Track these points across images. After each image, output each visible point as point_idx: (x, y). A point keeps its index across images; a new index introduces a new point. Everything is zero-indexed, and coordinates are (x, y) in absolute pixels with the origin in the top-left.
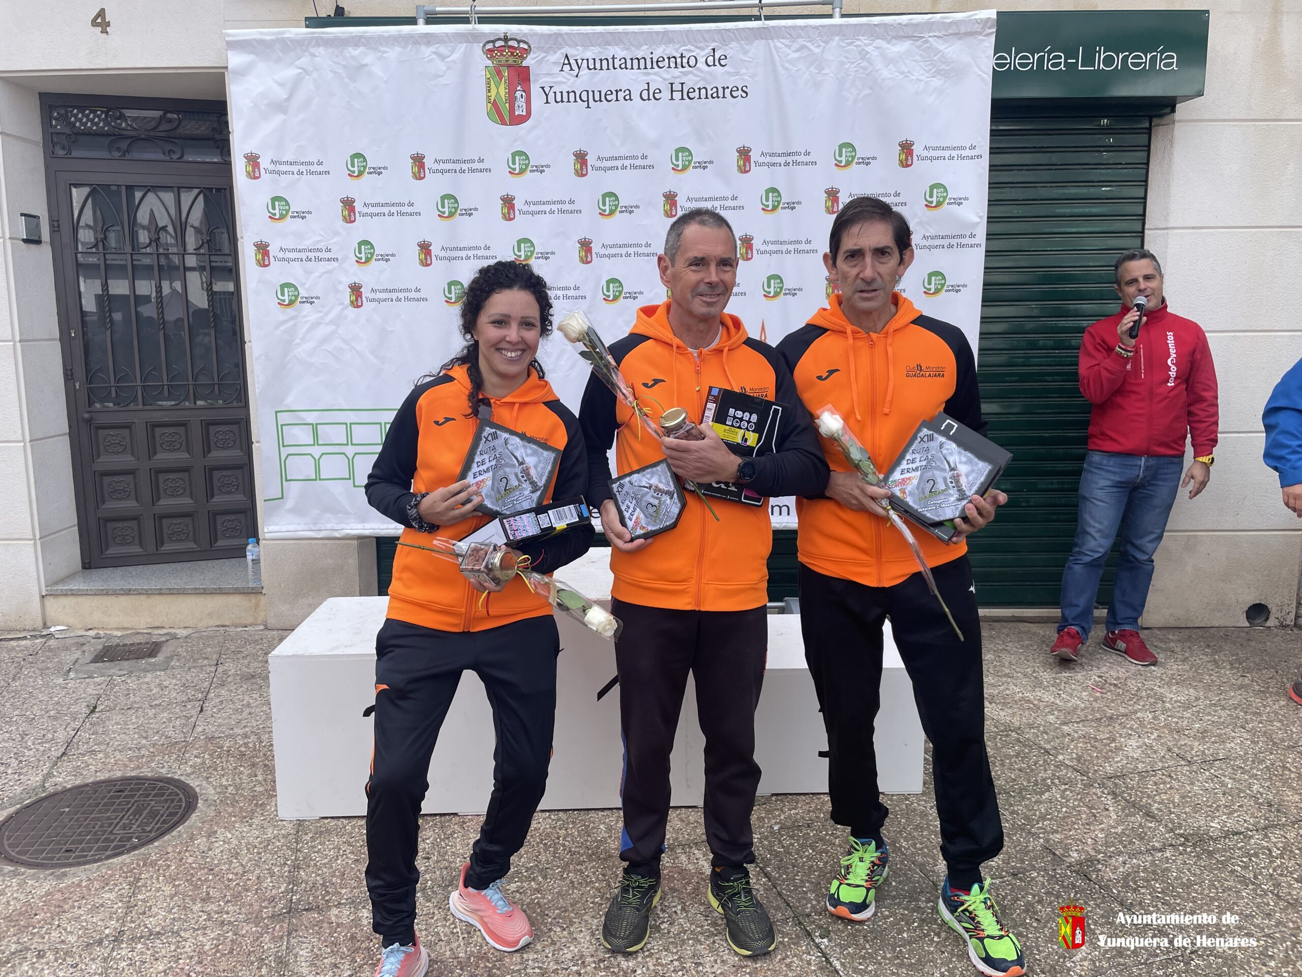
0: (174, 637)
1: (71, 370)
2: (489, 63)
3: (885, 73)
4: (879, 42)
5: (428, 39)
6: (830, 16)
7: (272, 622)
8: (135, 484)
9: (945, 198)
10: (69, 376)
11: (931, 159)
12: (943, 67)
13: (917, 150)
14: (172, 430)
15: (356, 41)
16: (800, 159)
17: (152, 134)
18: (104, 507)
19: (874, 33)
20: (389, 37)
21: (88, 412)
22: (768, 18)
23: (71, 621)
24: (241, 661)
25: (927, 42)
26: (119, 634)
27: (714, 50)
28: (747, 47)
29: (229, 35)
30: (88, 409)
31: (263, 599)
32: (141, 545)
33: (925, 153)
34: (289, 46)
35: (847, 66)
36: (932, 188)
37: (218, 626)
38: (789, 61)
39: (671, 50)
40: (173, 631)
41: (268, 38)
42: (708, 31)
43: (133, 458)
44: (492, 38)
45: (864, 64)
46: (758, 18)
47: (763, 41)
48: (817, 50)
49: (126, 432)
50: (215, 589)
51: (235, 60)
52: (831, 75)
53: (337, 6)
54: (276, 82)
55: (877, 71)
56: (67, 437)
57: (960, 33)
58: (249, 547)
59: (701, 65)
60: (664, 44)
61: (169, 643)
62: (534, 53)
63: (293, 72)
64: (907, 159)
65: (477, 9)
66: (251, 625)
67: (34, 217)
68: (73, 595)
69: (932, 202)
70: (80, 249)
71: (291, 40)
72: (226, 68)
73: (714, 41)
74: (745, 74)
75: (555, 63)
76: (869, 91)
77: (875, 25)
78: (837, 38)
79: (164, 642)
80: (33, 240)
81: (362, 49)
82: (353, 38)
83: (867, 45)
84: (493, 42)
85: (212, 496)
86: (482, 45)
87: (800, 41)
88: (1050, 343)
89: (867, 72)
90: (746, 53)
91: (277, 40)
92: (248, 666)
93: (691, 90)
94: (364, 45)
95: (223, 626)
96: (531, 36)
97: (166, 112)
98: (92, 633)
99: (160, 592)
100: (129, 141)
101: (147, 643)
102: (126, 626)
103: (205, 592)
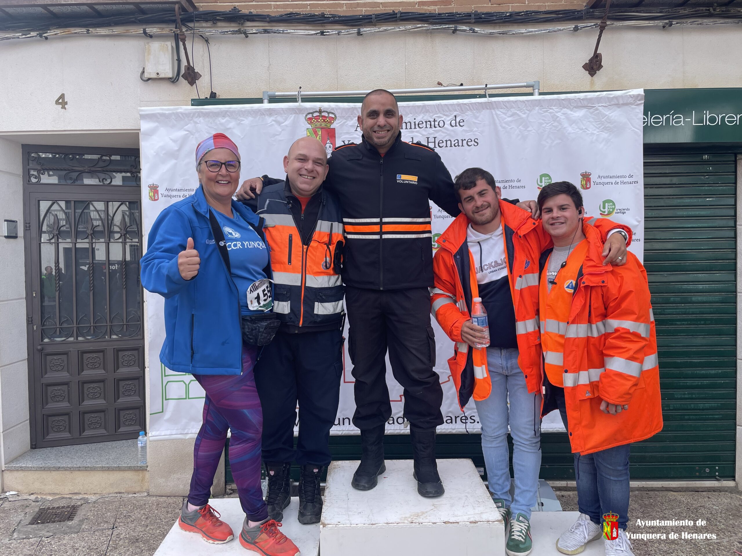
0: (86, 501)
1: (32, 318)
2: (309, 126)
3: (570, 129)
4: (565, 110)
5: (270, 112)
6: (531, 94)
7: (153, 490)
8: (68, 390)
9: (613, 209)
10: (30, 321)
11: (603, 184)
12: (608, 125)
13: (593, 178)
14: (95, 355)
15: (224, 114)
16: (514, 184)
17: (93, 169)
18: (47, 406)
19: (561, 104)
20: (245, 111)
21: (40, 345)
22: (491, 96)
23: (20, 488)
24: (130, 525)
25: (597, 109)
26: (50, 498)
27: (455, 116)
28: (478, 115)
29: (142, 111)
30: (41, 343)
31: (147, 475)
32: (70, 432)
33: (599, 180)
34: (180, 117)
35: (544, 125)
36: (604, 202)
37: (117, 493)
38: (506, 123)
39: (427, 117)
40: (86, 496)
41: (167, 112)
42: (452, 105)
43: (68, 375)
44: (311, 111)
45: (556, 124)
46: (484, 96)
47: (488, 110)
48: (524, 116)
49: (64, 357)
50: (116, 467)
51: (145, 126)
52: (534, 131)
53: (212, 92)
54: (171, 140)
55: (565, 128)
56: (26, 362)
57: (618, 104)
58: (140, 438)
59: (447, 126)
60: (423, 113)
61: (82, 507)
62: (338, 120)
63: (183, 133)
64: (586, 184)
65: (302, 93)
66: (138, 492)
67: (14, 221)
68: (22, 470)
69: (605, 212)
70: (42, 241)
71: (182, 114)
72: (140, 130)
73: (456, 111)
74: (476, 131)
75: (352, 126)
76: (560, 141)
77: (562, 99)
78: (537, 108)
79: (79, 506)
80: (12, 236)
81: (227, 118)
82: (222, 112)
83: (557, 112)
84: (312, 113)
85: (118, 398)
86: (304, 115)
87: (513, 110)
88: (678, 299)
89: (557, 129)
90: (476, 118)
91: (173, 113)
92: (134, 530)
93: (442, 142)
94: (229, 116)
95: (120, 493)
96: (336, 109)
97: (102, 156)
98: (33, 497)
99: (79, 469)
100: (77, 174)
101: (68, 507)
102: (55, 492)
103: (109, 469)
